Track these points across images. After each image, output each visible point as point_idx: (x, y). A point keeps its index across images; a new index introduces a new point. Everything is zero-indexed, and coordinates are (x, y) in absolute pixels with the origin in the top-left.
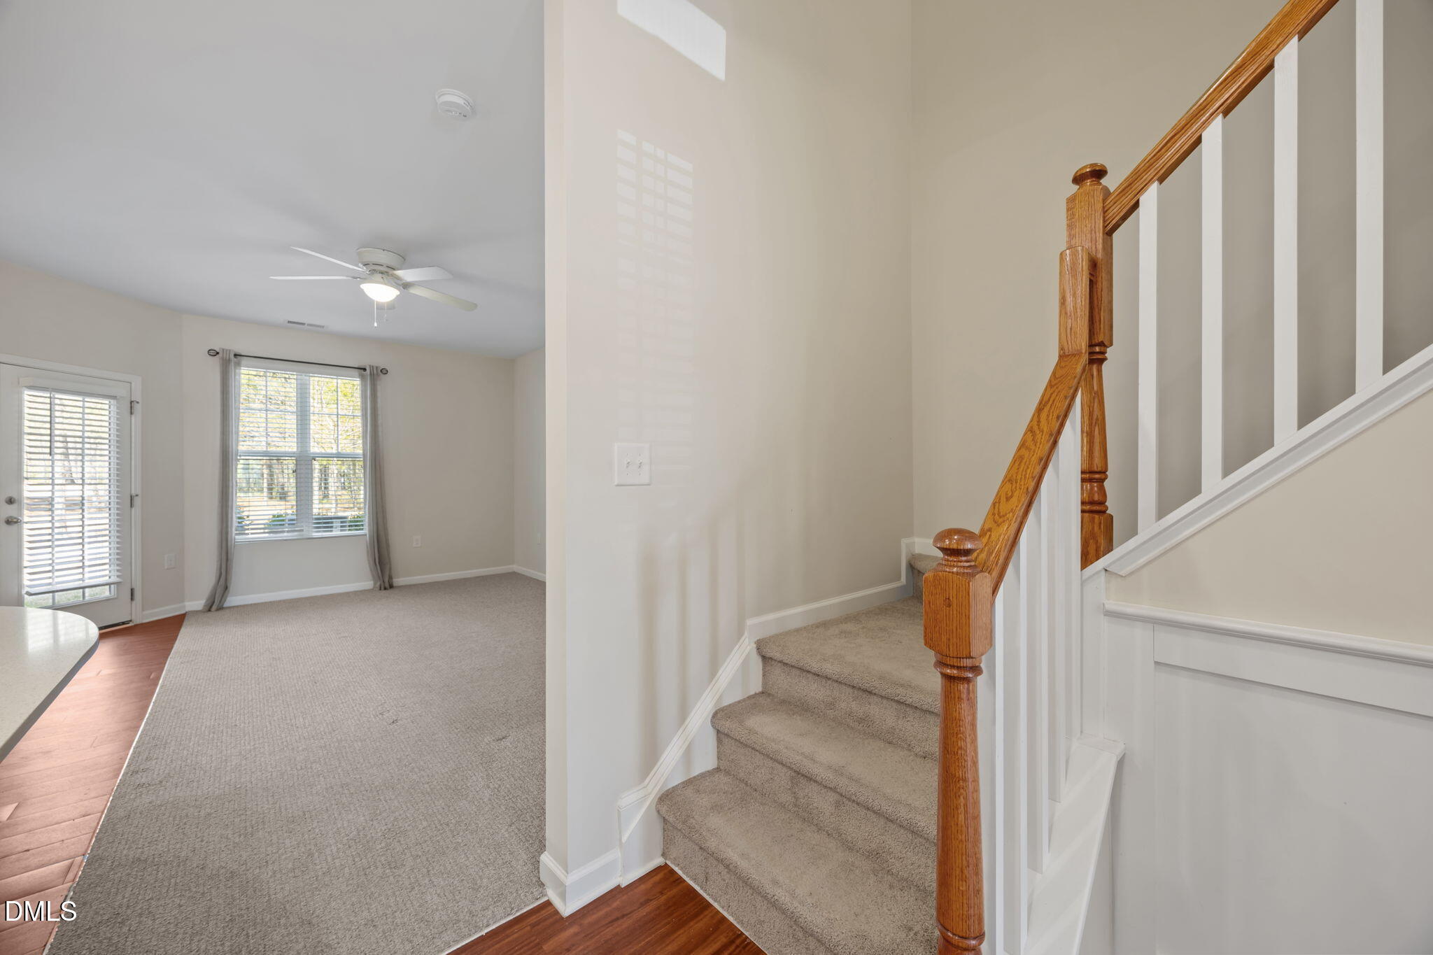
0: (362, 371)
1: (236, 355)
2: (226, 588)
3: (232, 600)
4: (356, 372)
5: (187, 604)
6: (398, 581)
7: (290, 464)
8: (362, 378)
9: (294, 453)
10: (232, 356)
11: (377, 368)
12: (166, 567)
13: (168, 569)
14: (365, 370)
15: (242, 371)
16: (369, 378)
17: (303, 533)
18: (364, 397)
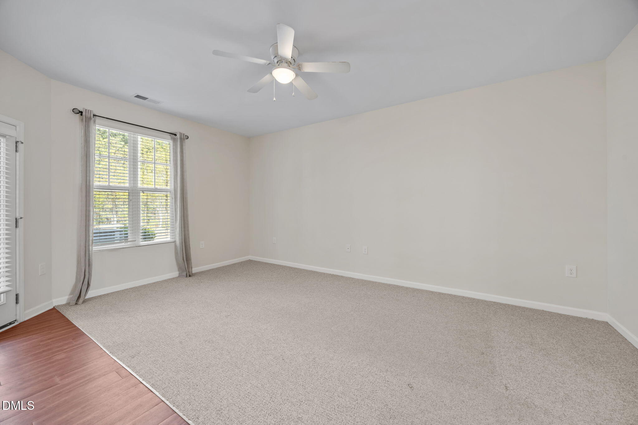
0: (174, 136)
1: (94, 115)
2: (89, 285)
3: (91, 294)
4: (168, 136)
5: (54, 300)
6: (195, 270)
7: (124, 195)
8: (174, 140)
9: (128, 188)
10: (92, 116)
11: (183, 134)
12: (40, 275)
13: (41, 275)
14: (176, 135)
15: (97, 127)
16: (179, 140)
17: (135, 242)
18: (175, 152)
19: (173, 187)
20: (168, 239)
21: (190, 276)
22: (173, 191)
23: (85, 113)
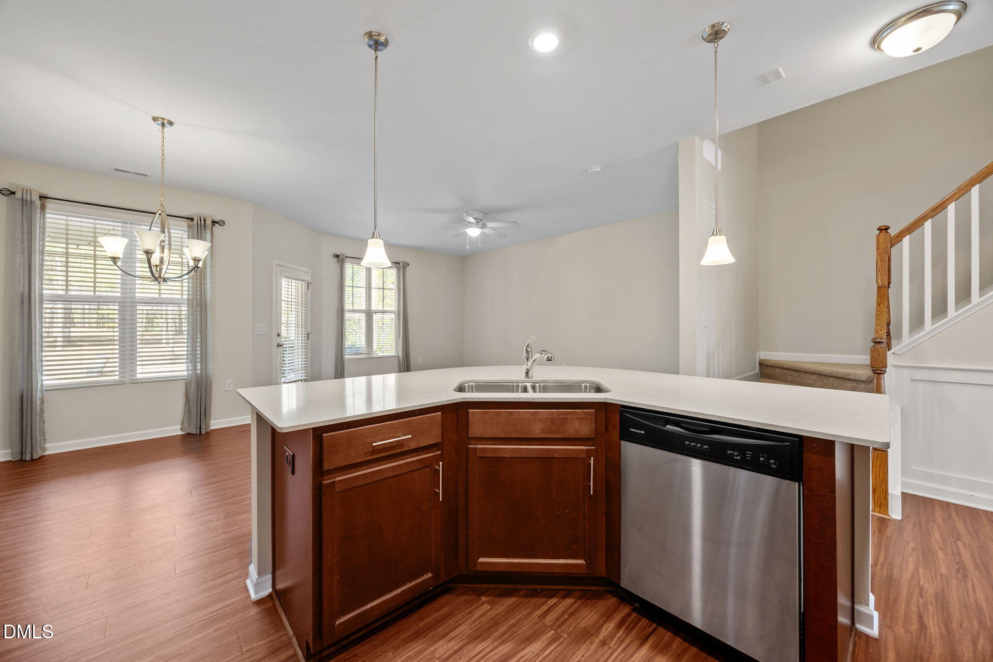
0: (398, 265)
8: (399, 268)
9: (365, 310)
10: (345, 257)
11: (405, 262)
15: (348, 266)
16: (402, 268)
17: (370, 355)
18: (399, 279)
19: (396, 308)
20: (393, 354)
22: (397, 312)
23: (340, 257)
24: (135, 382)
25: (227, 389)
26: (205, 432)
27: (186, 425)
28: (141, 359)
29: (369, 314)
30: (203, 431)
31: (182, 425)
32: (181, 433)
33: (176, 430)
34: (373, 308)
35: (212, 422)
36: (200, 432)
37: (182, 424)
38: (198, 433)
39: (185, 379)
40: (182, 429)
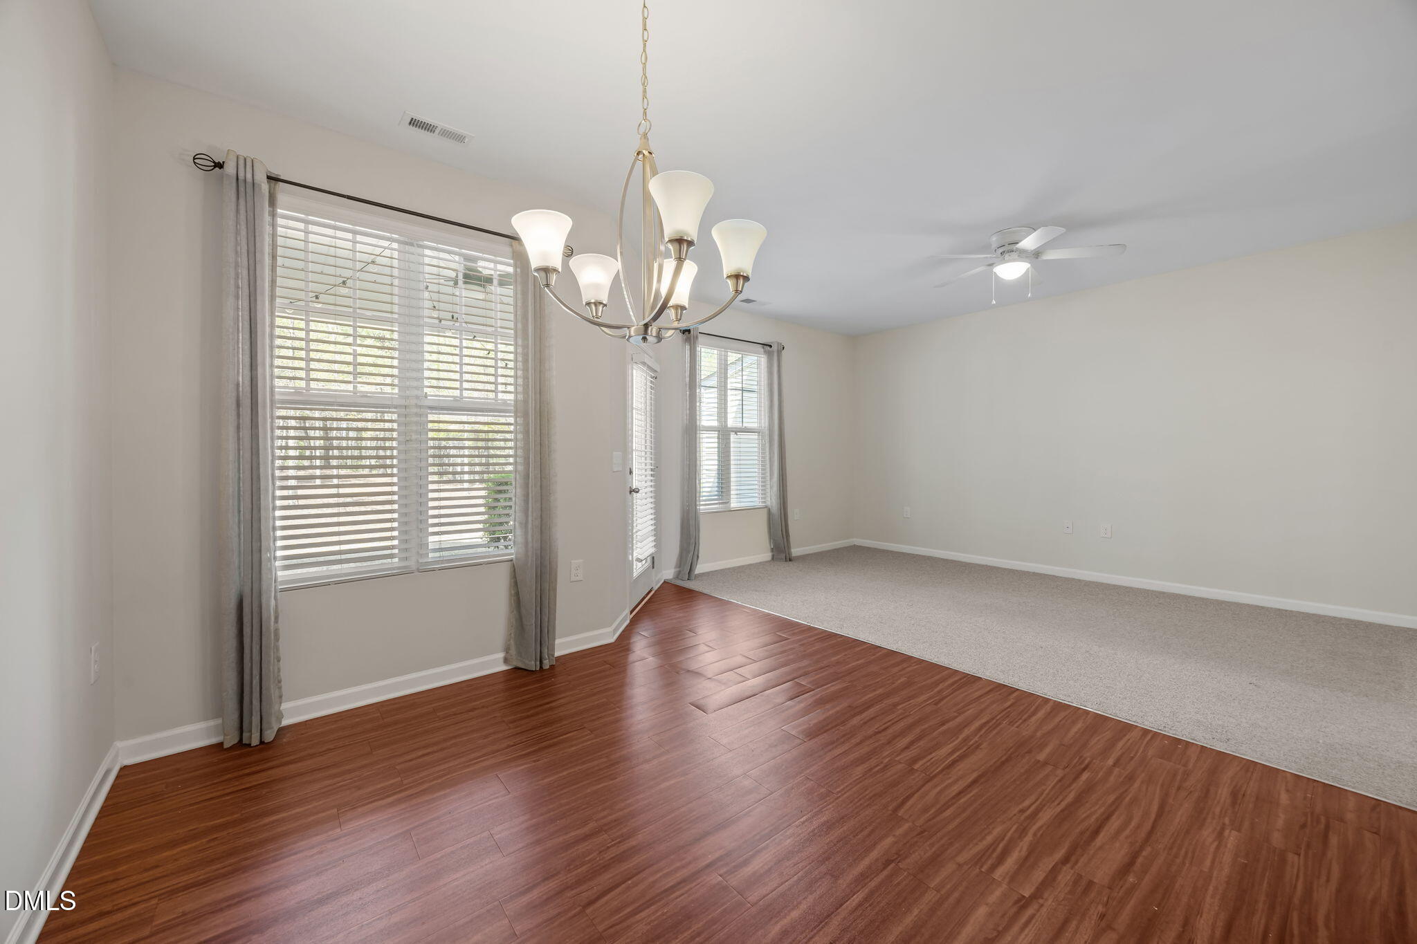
4: (760, 349)
6: (796, 551)
8: (769, 355)
10: (697, 333)
14: (771, 346)
16: (775, 354)
17: (728, 505)
18: (770, 373)
19: (767, 424)
20: (757, 502)
21: (790, 560)
22: (767, 432)
23: (692, 332)
24: (424, 570)
25: (573, 578)
26: (548, 667)
27: (513, 651)
28: (436, 521)
29: (724, 434)
30: (546, 665)
31: (507, 653)
32: (504, 668)
33: (494, 663)
34: (731, 423)
35: (557, 641)
36: (541, 667)
37: (507, 650)
38: (538, 669)
39: (512, 560)
40: (506, 661)
